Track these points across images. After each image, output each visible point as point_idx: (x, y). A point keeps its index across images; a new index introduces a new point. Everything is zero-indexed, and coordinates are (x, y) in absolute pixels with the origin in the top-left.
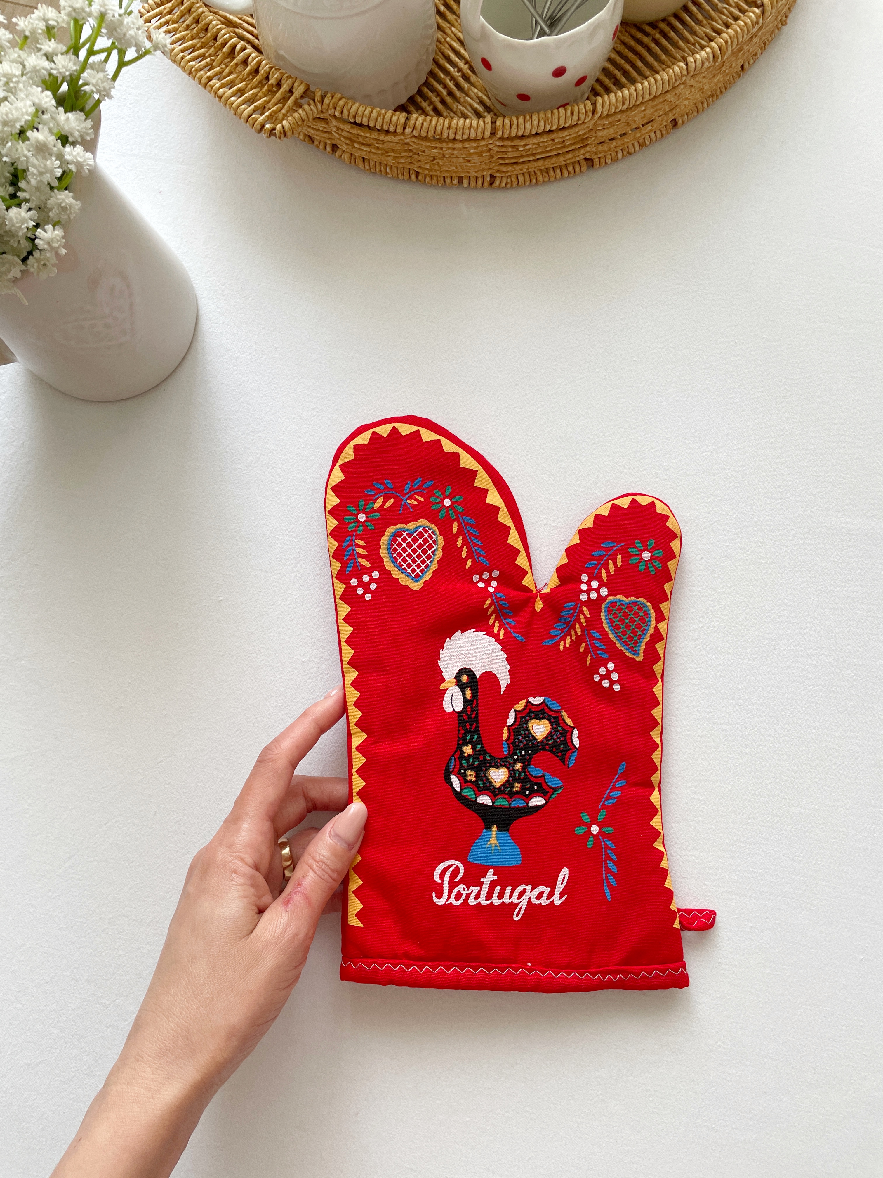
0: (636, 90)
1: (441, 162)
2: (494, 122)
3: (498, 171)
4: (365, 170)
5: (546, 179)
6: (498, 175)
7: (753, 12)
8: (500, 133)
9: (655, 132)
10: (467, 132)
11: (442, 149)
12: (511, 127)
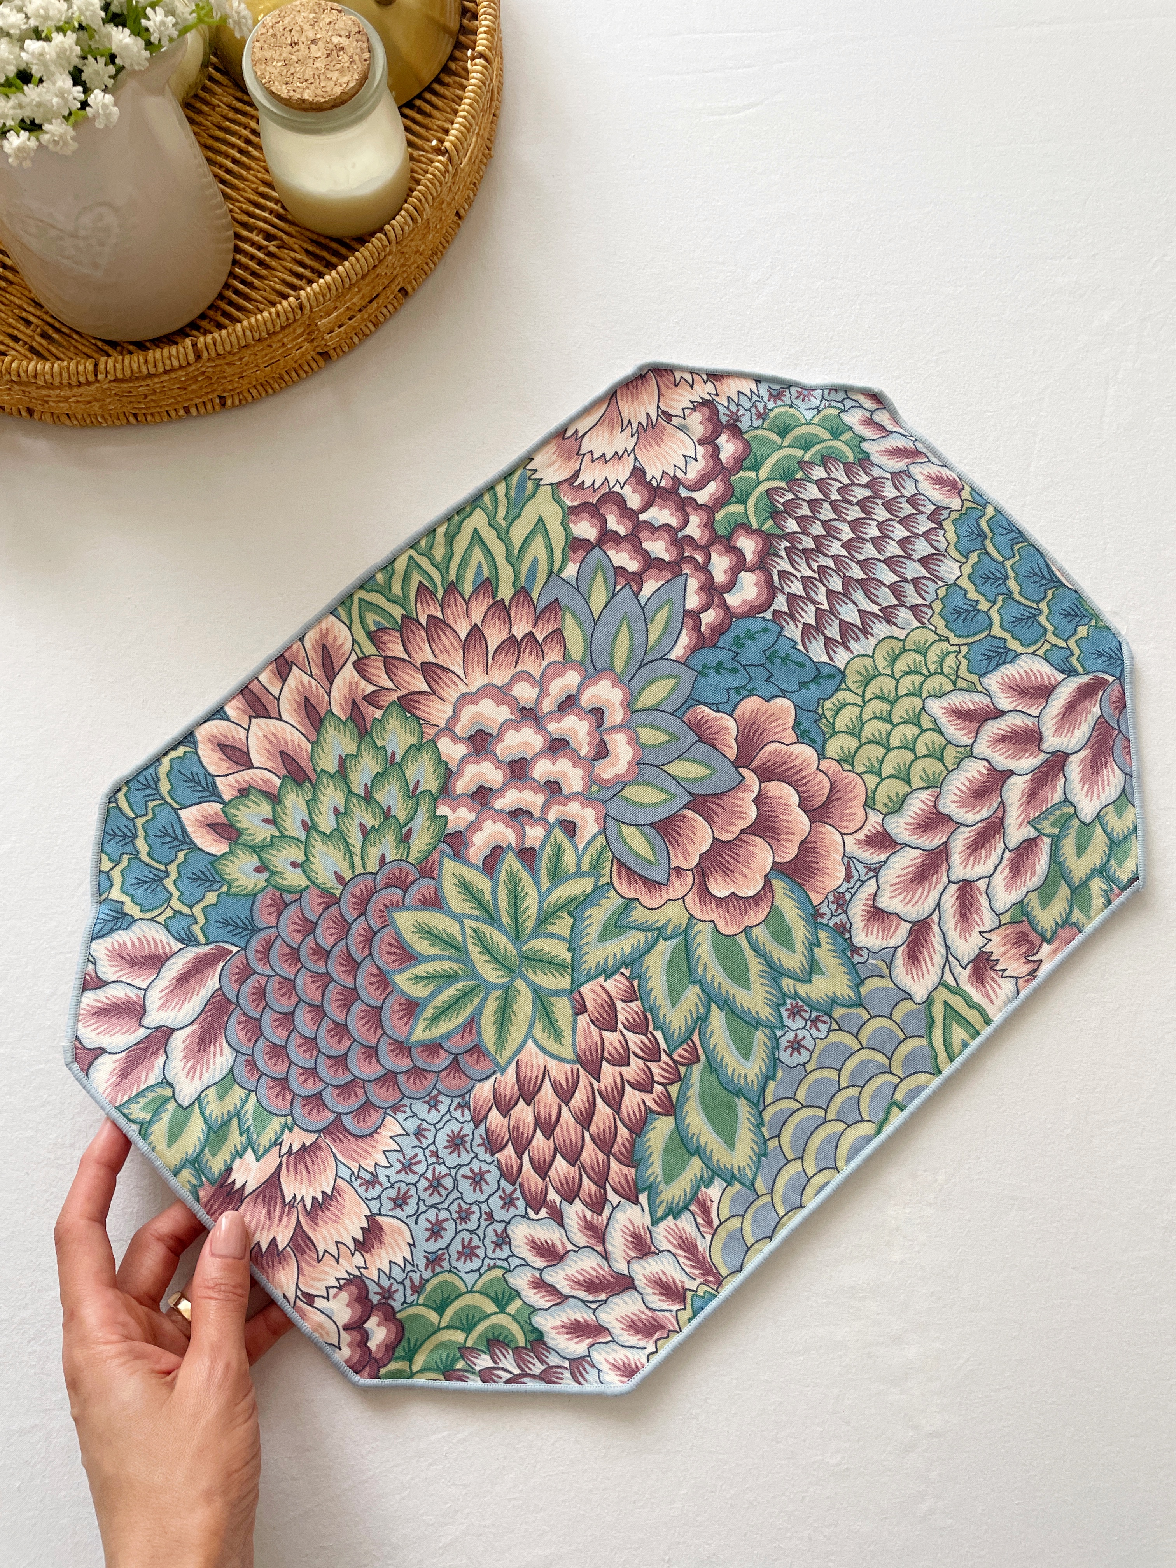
0: (338, 273)
1: (154, 398)
2: (194, 345)
3: (226, 391)
4: (74, 426)
6: (226, 394)
7: (440, 161)
8: (205, 354)
9: (386, 306)
10: (168, 362)
11: (148, 385)
12: (215, 345)
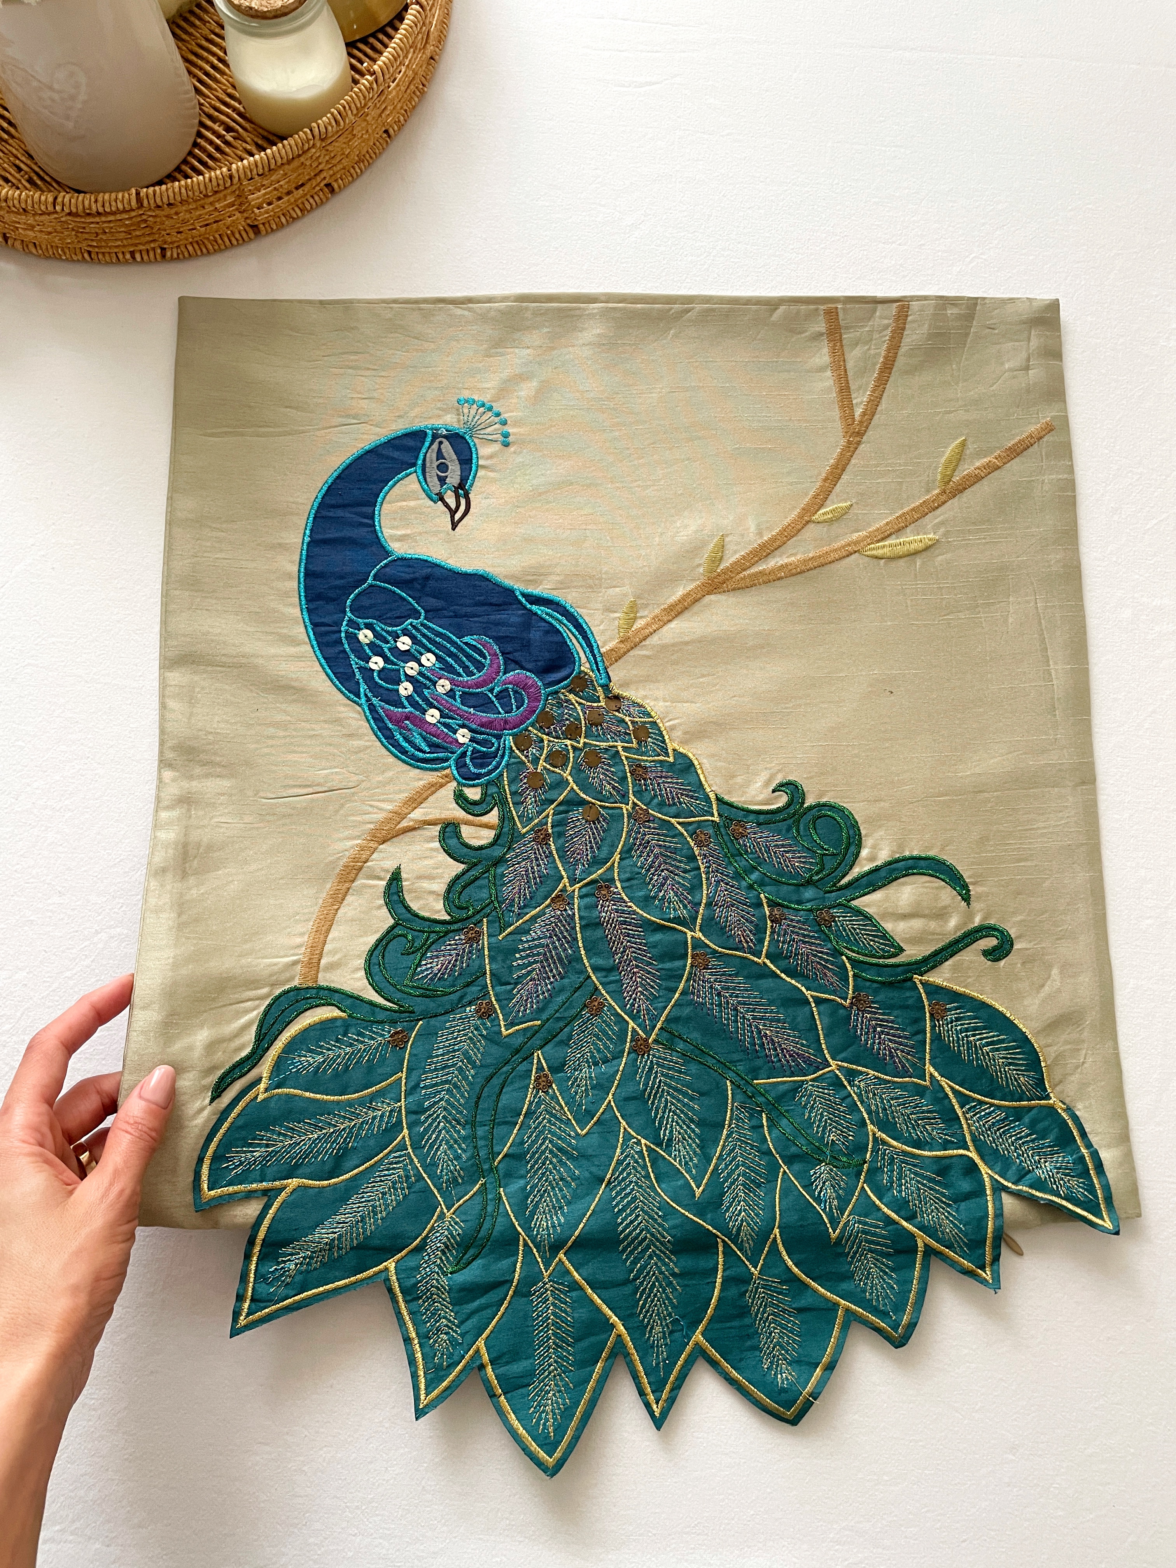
3: (165, 243)
5: (216, 247)
6: (165, 246)
8: (146, 203)
9: (312, 197)
11: (98, 223)
